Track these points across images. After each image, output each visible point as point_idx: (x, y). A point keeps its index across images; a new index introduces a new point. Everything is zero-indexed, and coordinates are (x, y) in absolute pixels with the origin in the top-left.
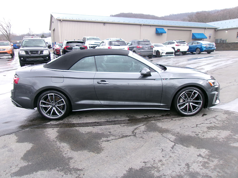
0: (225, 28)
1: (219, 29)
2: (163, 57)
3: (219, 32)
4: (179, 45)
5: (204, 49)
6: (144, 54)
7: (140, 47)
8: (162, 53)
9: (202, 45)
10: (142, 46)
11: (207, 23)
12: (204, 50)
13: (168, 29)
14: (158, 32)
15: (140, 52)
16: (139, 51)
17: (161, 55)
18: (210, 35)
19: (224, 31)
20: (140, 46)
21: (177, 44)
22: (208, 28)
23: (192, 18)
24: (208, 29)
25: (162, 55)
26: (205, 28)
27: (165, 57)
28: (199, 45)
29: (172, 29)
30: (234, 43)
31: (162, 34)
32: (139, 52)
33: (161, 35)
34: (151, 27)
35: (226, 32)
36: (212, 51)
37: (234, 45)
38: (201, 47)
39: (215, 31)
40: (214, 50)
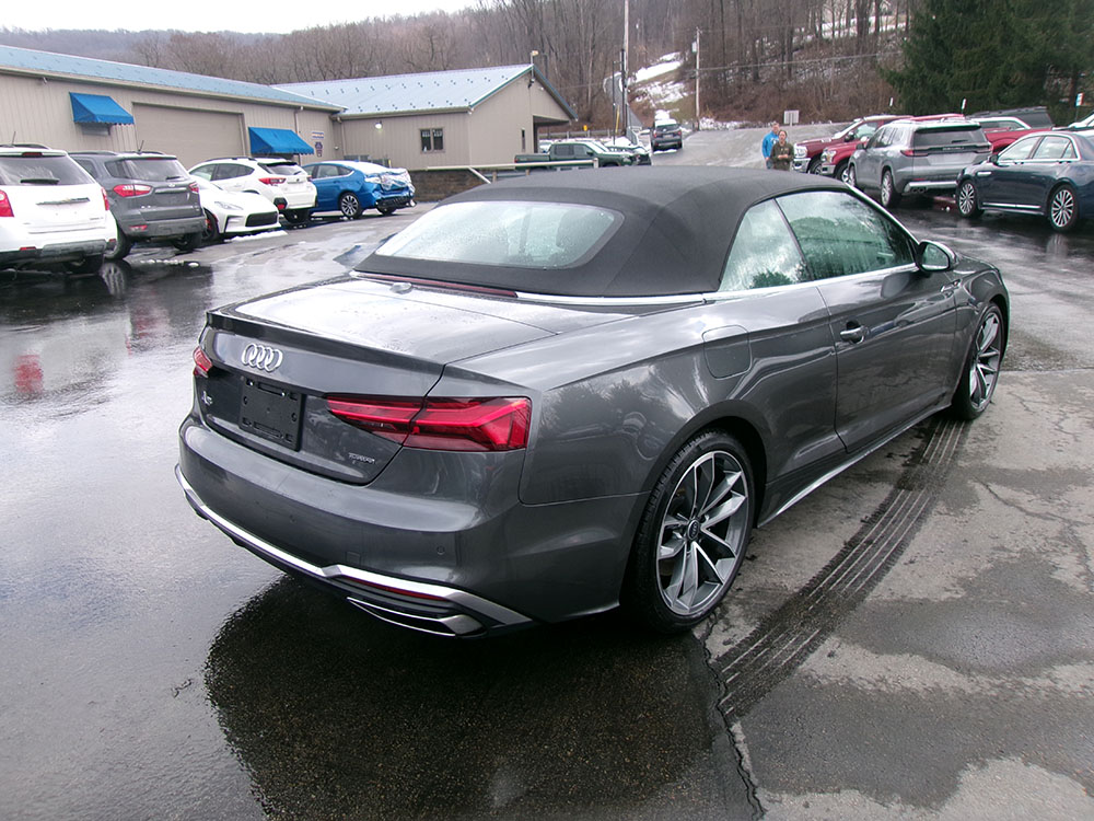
0: (369, 110)
1: (347, 113)
2: (237, 238)
3: (350, 128)
4: (277, 181)
5: (377, 196)
6: (165, 229)
7: (135, 192)
8: (229, 218)
9: (367, 180)
10: (148, 189)
11: (275, 87)
12: (378, 201)
13: (134, 104)
14: (93, 115)
15: (143, 221)
16: (137, 212)
17: (221, 231)
18: (319, 141)
19: (370, 123)
20: (138, 188)
21: (266, 175)
22: (305, 109)
23: (157, 57)
24: (307, 114)
25: (230, 229)
26: (296, 109)
27: (247, 238)
28: (348, 181)
29: (152, 102)
30: (423, 171)
31: (108, 127)
32: (133, 217)
33: (106, 133)
34: (40, 84)
35: (379, 126)
36: (403, 203)
37: (423, 181)
38: (363, 189)
39: (334, 121)
40: (408, 198)
